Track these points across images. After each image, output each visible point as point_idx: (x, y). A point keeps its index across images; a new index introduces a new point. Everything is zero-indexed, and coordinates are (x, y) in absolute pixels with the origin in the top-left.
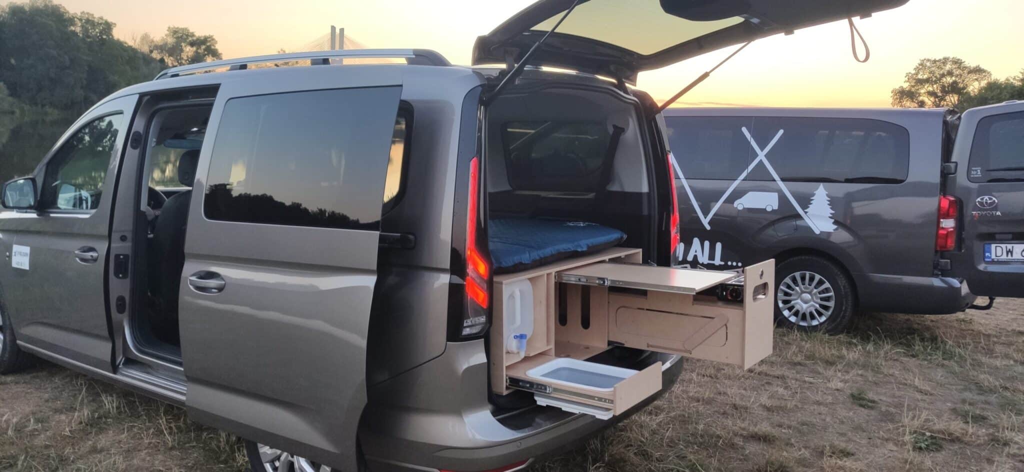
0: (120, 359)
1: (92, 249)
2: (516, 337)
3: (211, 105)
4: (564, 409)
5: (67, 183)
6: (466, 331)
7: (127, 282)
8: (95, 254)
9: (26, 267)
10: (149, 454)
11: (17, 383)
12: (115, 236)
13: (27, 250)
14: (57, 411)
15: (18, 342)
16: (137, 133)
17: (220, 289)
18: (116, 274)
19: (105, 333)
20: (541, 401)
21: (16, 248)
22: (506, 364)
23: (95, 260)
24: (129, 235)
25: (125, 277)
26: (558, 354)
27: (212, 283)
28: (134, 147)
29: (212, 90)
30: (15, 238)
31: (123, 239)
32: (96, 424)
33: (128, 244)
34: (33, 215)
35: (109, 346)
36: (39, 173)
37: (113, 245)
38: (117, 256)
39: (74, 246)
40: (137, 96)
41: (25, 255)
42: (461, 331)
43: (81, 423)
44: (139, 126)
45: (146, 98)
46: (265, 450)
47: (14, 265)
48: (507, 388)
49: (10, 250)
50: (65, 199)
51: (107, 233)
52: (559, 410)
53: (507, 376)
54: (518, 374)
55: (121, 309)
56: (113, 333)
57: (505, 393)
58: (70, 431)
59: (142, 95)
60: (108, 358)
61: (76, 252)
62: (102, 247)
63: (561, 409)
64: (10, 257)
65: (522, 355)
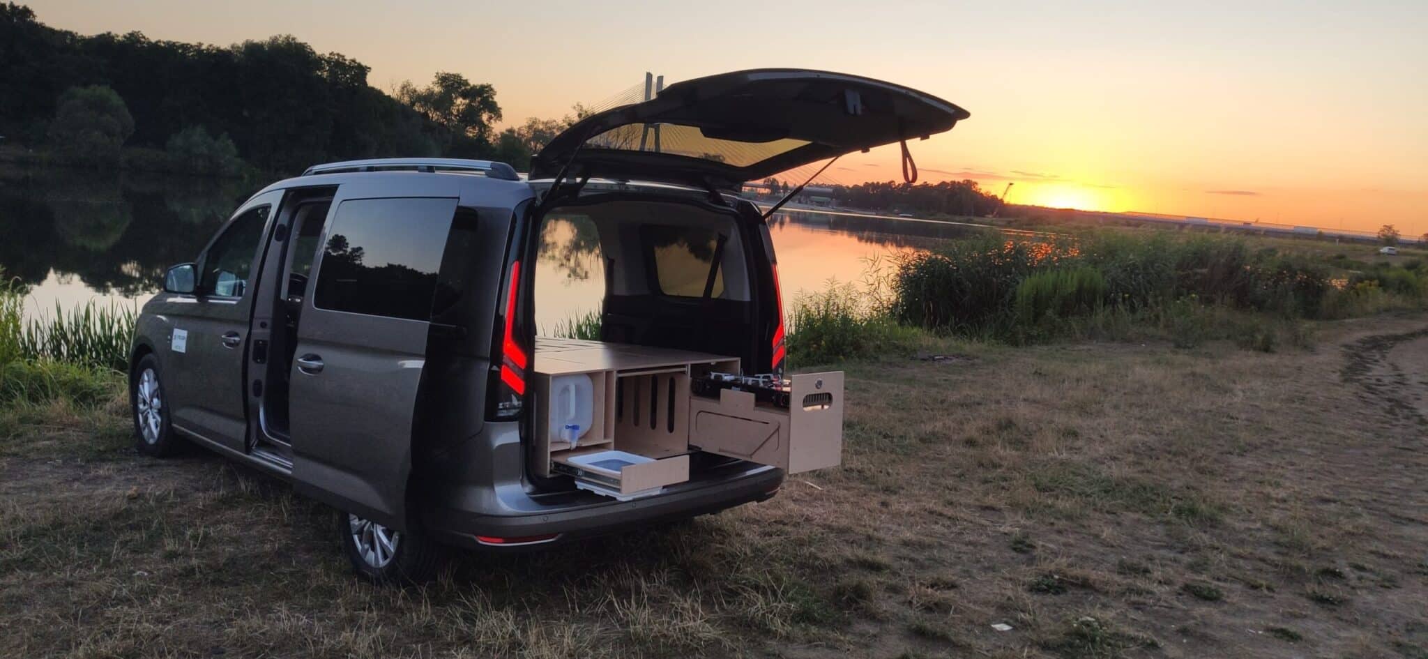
0: (254, 441)
1: (236, 335)
2: (568, 427)
3: (330, 203)
4: (596, 492)
5: (225, 270)
6: (503, 414)
7: (264, 367)
8: (237, 339)
9: (183, 350)
10: (266, 528)
11: (169, 465)
12: (256, 323)
13: (184, 333)
14: (197, 490)
15: (175, 425)
16: (281, 226)
17: (320, 369)
18: (255, 359)
19: (242, 415)
20: (581, 486)
21: (177, 332)
22: (550, 449)
23: (236, 344)
24: (269, 322)
25: (263, 362)
26: (617, 448)
27: (314, 364)
28: (278, 239)
29: (331, 190)
30: (177, 321)
31: (263, 325)
32: (227, 503)
33: (267, 331)
34: (194, 301)
35: (243, 427)
36: (201, 260)
37: (253, 331)
38: (256, 342)
39: (221, 331)
40: (284, 191)
41: (183, 338)
42: (496, 413)
43: (215, 500)
44: (284, 219)
45: (291, 194)
46: (355, 522)
47: (174, 348)
48: (551, 472)
49: (171, 333)
50: (224, 286)
51: (248, 319)
52: (591, 493)
53: (551, 460)
54: (560, 459)
55: (257, 393)
56: (248, 415)
57: (549, 476)
58: (204, 506)
59: (288, 190)
60: (242, 438)
61: (223, 336)
62: (244, 332)
63: (593, 492)
64: (171, 340)
65: (574, 445)
